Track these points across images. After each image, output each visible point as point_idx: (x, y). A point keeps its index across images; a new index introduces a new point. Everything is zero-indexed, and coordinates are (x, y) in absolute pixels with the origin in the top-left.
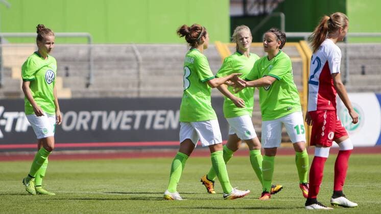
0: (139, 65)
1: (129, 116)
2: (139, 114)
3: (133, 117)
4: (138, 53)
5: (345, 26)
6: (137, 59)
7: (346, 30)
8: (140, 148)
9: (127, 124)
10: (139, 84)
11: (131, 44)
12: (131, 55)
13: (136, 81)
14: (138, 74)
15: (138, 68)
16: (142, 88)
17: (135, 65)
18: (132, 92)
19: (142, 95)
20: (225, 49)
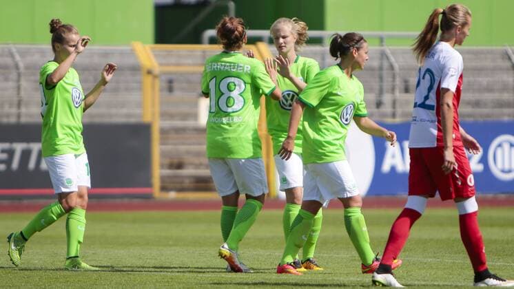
0: (19, 75)
1: (3, 151)
2: (19, 147)
3: (11, 153)
4: (18, 58)
5: (464, 24)
6: (17, 67)
7: (466, 30)
8: (20, 198)
10: (19, 105)
11: (8, 44)
12: (8, 61)
13: (15, 99)
14: (19, 88)
15: (18, 80)
16: (23, 110)
17: (14, 75)
18: (8, 116)
19: (24, 120)
20: (146, 52)
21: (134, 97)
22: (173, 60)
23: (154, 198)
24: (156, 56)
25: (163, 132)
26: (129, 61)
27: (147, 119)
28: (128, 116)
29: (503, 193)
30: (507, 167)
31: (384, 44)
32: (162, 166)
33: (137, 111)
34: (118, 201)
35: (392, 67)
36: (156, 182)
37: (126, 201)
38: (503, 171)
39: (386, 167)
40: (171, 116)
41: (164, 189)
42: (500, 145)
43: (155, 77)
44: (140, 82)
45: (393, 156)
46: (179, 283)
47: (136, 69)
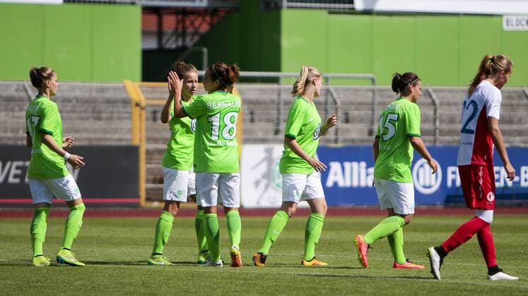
1: (18, 168)
3: (23, 169)
4: (31, 93)
9: (15, 176)
11: (22, 81)
12: (23, 94)
20: (136, 89)
21: (126, 124)
22: (157, 95)
23: (141, 207)
24: (143, 92)
25: (148, 153)
26: (122, 95)
27: (136, 142)
28: (121, 140)
29: (424, 204)
30: (427, 184)
31: (329, 83)
32: (147, 181)
33: (128, 136)
34: (112, 209)
35: (335, 102)
36: (143, 194)
37: (118, 209)
38: (425, 187)
39: (330, 183)
40: (156, 141)
41: (148, 199)
42: (422, 166)
43: (142, 108)
44: (130, 113)
45: (336, 174)
46: (160, 276)
47: (126, 102)
